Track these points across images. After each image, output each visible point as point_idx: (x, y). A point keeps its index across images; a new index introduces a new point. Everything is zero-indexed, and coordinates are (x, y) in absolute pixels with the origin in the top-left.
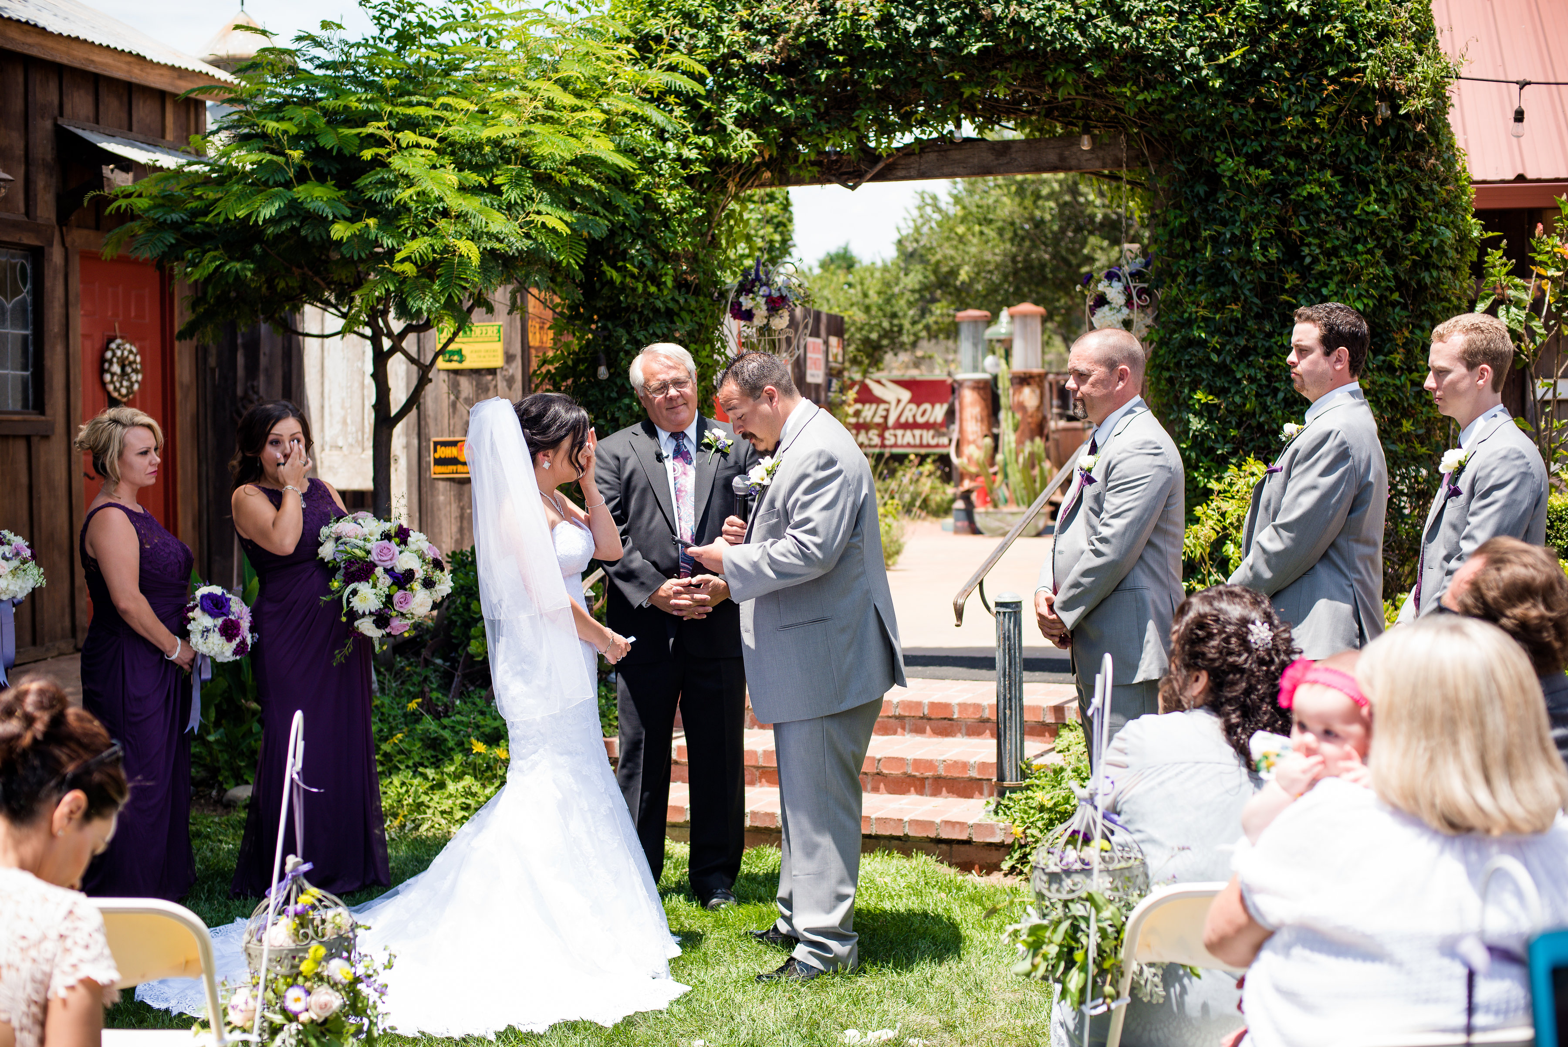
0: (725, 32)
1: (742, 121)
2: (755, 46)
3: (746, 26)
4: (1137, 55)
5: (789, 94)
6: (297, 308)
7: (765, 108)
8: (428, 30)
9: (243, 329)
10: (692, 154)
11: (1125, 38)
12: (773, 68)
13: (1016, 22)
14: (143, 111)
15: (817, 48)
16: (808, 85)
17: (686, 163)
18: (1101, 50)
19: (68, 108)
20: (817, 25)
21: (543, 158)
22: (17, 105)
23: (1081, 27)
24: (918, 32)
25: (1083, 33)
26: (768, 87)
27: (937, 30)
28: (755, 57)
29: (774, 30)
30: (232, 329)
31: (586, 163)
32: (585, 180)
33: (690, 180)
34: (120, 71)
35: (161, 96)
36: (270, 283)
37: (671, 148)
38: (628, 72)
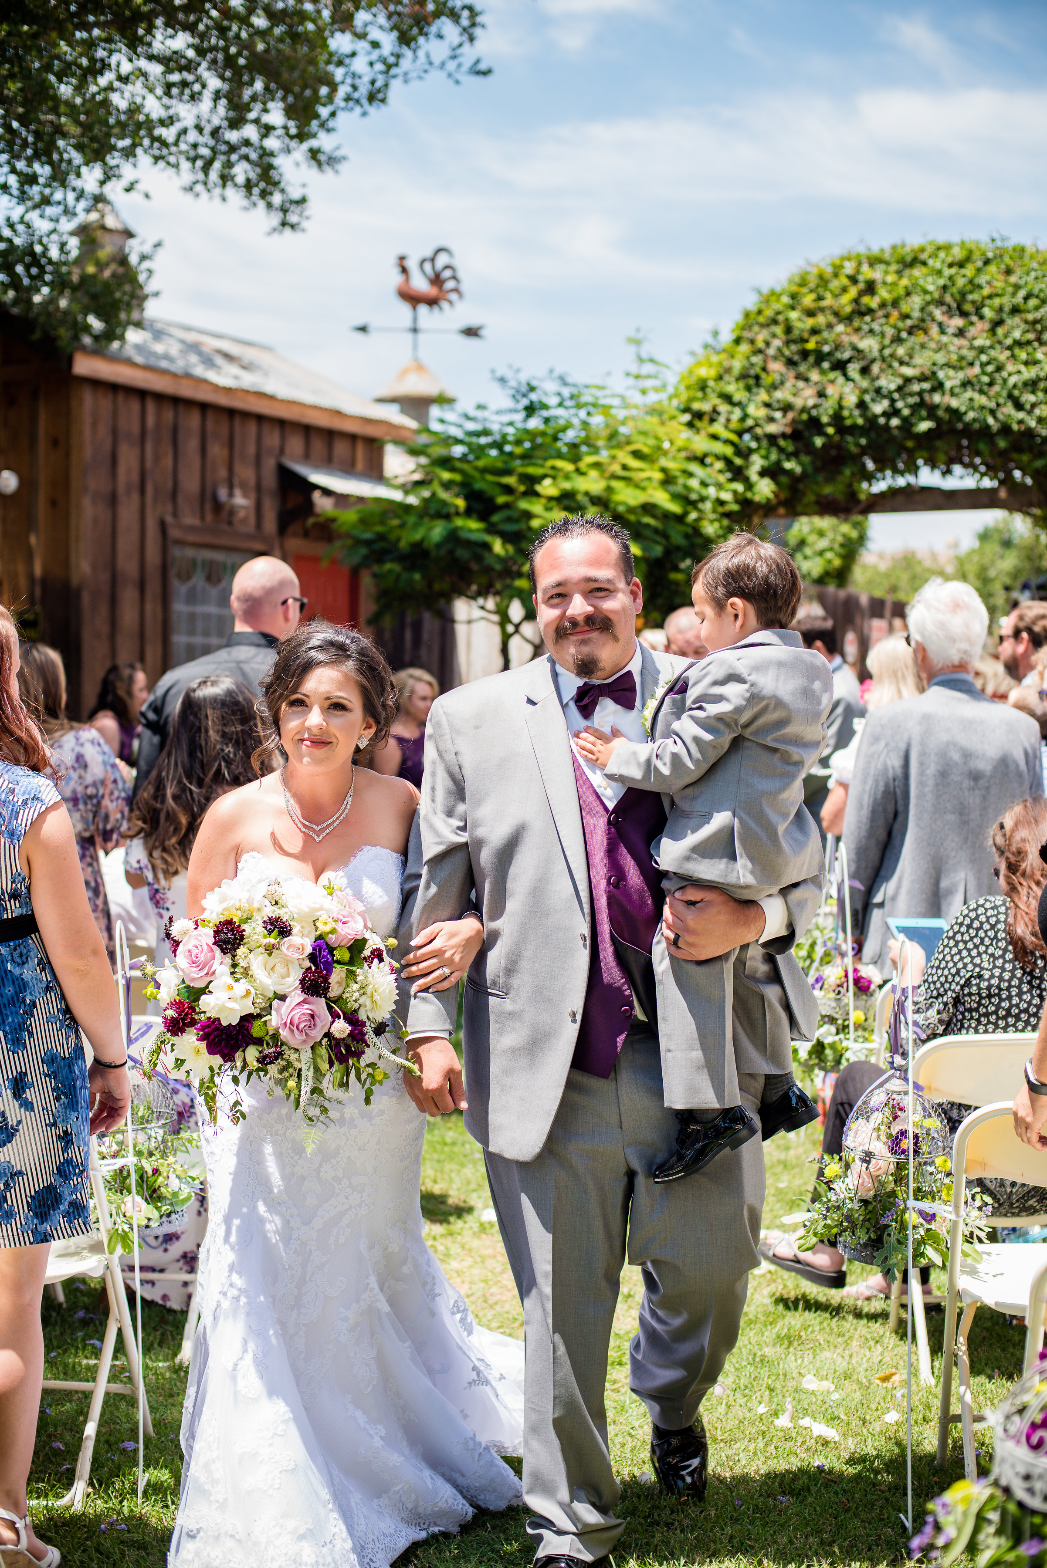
0: (751, 410)
1: (763, 473)
2: (771, 420)
3: (767, 405)
4: (1029, 433)
5: (795, 455)
6: (449, 601)
7: (778, 463)
8: (545, 407)
9: (409, 619)
10: (726, 496)
11: (1020, 422)
12: (784, 436)
13: (949, 409)
14: (341, 448)
15: (815, 424)
16: (809, 448)
17: (721, 503)
18: (1005, 429)
19: (288, 450)
20: (815, 406)
21: (618, 503)
22: (251, 449)
23: (993, 412)
24: (885, 414)
25: (995, 417)
26: (781, 450)
27: (896, 412)
28: (772, 429)
29: (786, 408)
30: (402, 616)
31: (648, 508)
32: (647, 520)
33: (727, 515)
34: (323, 421)
35: (353, 438)
36: (430, 585)
37: (712, 491)
38: (684, 435)
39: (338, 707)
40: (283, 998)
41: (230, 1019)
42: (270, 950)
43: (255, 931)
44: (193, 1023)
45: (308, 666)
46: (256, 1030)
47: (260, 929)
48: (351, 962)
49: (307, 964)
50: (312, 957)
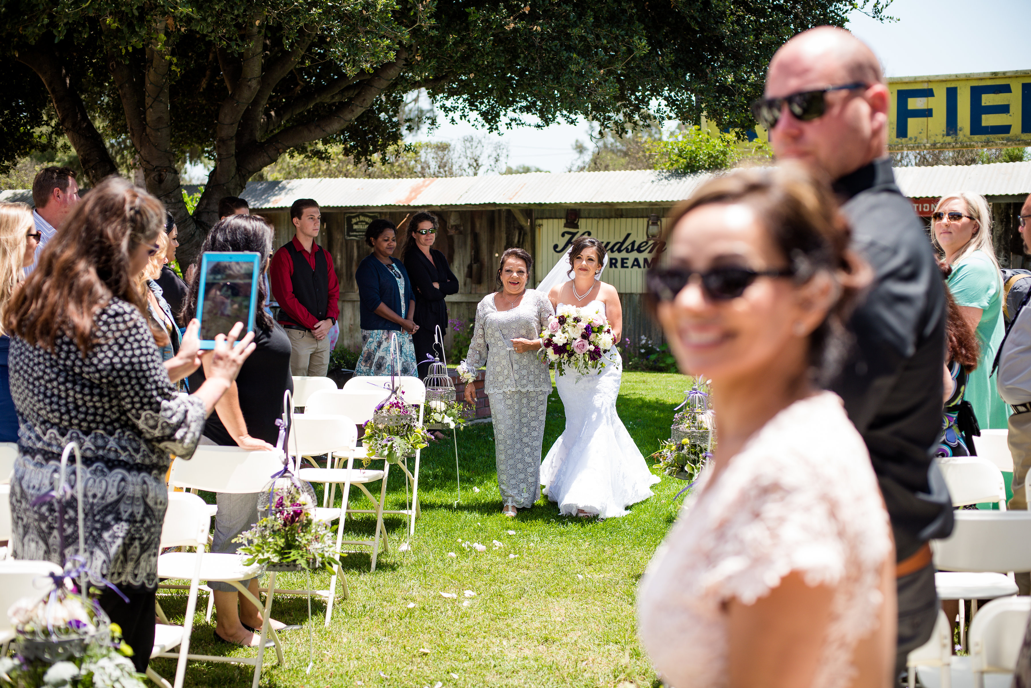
39: (591, 259)
40: (575, 339)
41: (560, 344)
42: (574, 326)
43: (570, 320)
44: (551, 345)
45: (585, 246)
46: (568, 347)
47: (572, 320)
48: (598, 332)
49: (584, 331)
50: (585, 329)
